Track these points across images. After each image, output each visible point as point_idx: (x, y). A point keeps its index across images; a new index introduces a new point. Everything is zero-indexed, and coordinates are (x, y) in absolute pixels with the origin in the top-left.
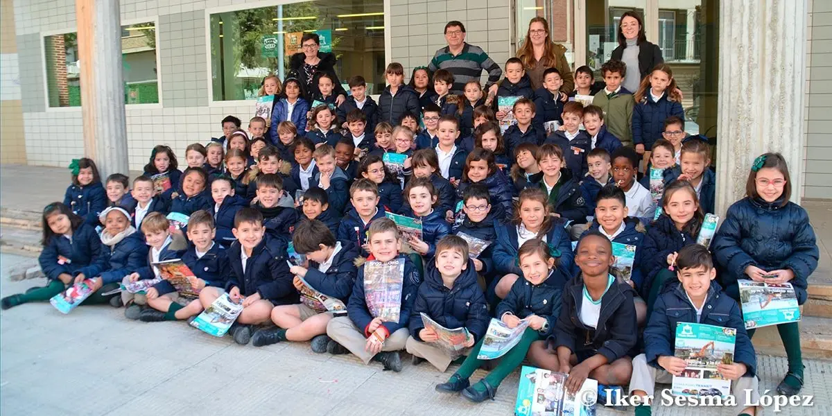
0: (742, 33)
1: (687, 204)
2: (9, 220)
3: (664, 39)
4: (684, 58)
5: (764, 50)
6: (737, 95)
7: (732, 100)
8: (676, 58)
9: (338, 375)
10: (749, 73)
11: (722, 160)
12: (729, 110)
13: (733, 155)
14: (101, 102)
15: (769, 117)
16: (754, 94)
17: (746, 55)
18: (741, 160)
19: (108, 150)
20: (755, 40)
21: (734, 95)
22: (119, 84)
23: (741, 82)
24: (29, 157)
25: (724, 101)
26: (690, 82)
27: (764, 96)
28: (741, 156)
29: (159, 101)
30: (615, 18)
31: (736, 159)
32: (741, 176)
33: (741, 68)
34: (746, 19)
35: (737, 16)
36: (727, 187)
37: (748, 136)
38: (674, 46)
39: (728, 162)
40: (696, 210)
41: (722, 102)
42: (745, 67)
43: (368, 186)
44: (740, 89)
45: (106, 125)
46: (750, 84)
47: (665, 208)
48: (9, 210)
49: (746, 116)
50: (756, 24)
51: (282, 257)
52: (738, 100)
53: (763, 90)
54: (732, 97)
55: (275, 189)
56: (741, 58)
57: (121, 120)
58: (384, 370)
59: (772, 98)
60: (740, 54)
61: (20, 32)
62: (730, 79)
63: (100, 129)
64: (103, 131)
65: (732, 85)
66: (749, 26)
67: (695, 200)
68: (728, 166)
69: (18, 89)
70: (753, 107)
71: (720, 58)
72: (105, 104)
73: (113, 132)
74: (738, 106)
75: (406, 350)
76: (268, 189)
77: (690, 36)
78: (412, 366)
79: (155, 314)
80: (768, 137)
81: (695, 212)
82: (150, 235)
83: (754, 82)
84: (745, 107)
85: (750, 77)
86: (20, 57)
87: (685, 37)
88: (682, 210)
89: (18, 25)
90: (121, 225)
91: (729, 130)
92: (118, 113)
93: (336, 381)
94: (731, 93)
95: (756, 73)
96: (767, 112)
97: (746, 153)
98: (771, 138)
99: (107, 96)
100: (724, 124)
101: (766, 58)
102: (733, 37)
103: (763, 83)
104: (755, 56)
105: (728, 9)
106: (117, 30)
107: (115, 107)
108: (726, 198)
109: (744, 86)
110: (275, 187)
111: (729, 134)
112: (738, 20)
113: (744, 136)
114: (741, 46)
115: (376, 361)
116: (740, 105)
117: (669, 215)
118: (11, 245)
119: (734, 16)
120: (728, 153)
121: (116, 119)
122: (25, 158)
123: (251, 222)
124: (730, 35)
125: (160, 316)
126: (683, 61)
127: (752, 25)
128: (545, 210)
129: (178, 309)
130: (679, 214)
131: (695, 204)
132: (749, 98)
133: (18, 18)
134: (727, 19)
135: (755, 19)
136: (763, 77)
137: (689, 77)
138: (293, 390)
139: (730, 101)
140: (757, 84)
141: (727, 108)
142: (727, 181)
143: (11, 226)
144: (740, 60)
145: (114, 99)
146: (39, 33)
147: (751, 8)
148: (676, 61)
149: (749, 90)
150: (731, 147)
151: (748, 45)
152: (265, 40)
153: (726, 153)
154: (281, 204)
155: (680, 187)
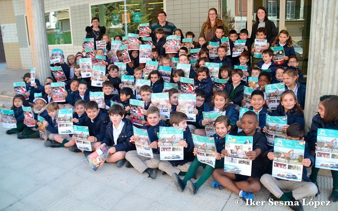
0: (322, 21)
1: (291, 100)
2: (8, 97)
3: (290, 10)
4: (299, 18)
5: (333, 30)
6: (318, 52)
7: (315, 55)
8: (295, 18)
9: (128, 179)
10: (325, 42)
11: (309, 83)
12: (314, 60)
13: (315, 81)
14: (38, 49)
15: (334, 63)
16: (327, 52)
17: (324, 32)
18: (318, 84)
19: (42, 69)
20: (329, 26)
21: (317, 52)
22: (45, 41)
23: (320, 46)
24: (23, 66)
25: (312, 55)
26: (301, 29)
27: (331, 53)
28: (319, 82)
29: (72, 43)
30: (269, 1)
31: (316, 84)
32: (318, 92)
33: (320, 39)
34: (324, 14)
35: (320, 13)
36: (311, 96)
37: (323, 73)
38: (294, 13)
39: (312, 84)
40: (295, 104)
41: (310, 55)
42: (323, 39)
43: (147, 89)
44: (320, 49)
45: (40, 59)
46: (325, 47)
47: (281, 103)
48: (8, 93)
49: (322, 63)
50: (330, 17)
51: (107, 121)
52: (318, 55)
53: (331, 50)
54: (315, 53)
55: (110, 87)
56: (321, 34)
57: (47, 56)
58: (148, 177)
59: (336, 54)
60: (321, 32)
61: (16, 15)
62: (315, 44)
63: (38, 61)
64: (39, 61)
65: (316, 48)
66: (326, 17)
67: (295, 99)
68: (312, 87)
69: (17, 38)
70: (326, 59)
71: (310, 33)
72: (39, 50)
73: (44, 61)
74: (318, 58)
75: (158, 168)
76: (107, 87)
77: (302, 9)
78: (161, 175)
79: (56, 145)
80: (333, 74)
81: (295, 105)
82: (49, 112)
83: (327, 46)
84: (322, 58)
85: (325, 43)
86: (17, 25)
87: (299, 9)
88: (289, 103)
89: (16, 11)
90: (42, 105)
91: (313, 68)
92: (45, 54)
93: (127, 182)
94: (315, 51)
95: (328, 41)
96: (333, 61)
97: (321, 81)
98: (334, 74)
99: (40, 46)
100: (311, 66)
101: (334, 34)
102: (318, 24)
103: (331, 47)
104: (328, 33)
105: (316, 9)
106: (43, 17)
107: (44, 51)
108: (310, 101)
109: (322, 48)
110: (110, 86)
111: (313, 71)
112: (320, 15)
113: (320, 72)
114: (321, 28)
115: (146, 172)
116: (319, 57)
117: (283, 106)
118: (7, 108)
119: (318, 13)
120: (312, 80)
121: (44, 56)
122: (21, 66)
123: (91, 108)
124: (316, 23)
125: (58, 145)
126: (298, 20)
127: (327, 18)
128: (226, 101)
129: (66, 143)
130: (288, 105)
131: (295, 101)
132: (324, 54)
133: (15, 9)
134: (315, 14)
135: (330, 14)
136: (332, 44)
137: (300, 26)
138: (108, 186)
139: (314, 55)
140: (328, 48)
141: (313, 58)
142: (311, 94)
143: (9, 99)
144: (320, 35)
145: (43, 48)
146: (23, 15)
147: (327, 9)
148: (295, 20)
149: (324, 50)
150: (314, 77)
151: (325, 28)
152: (114, 17)
153: (311, 80)
154: (113, 93)
155: (288, 93)
